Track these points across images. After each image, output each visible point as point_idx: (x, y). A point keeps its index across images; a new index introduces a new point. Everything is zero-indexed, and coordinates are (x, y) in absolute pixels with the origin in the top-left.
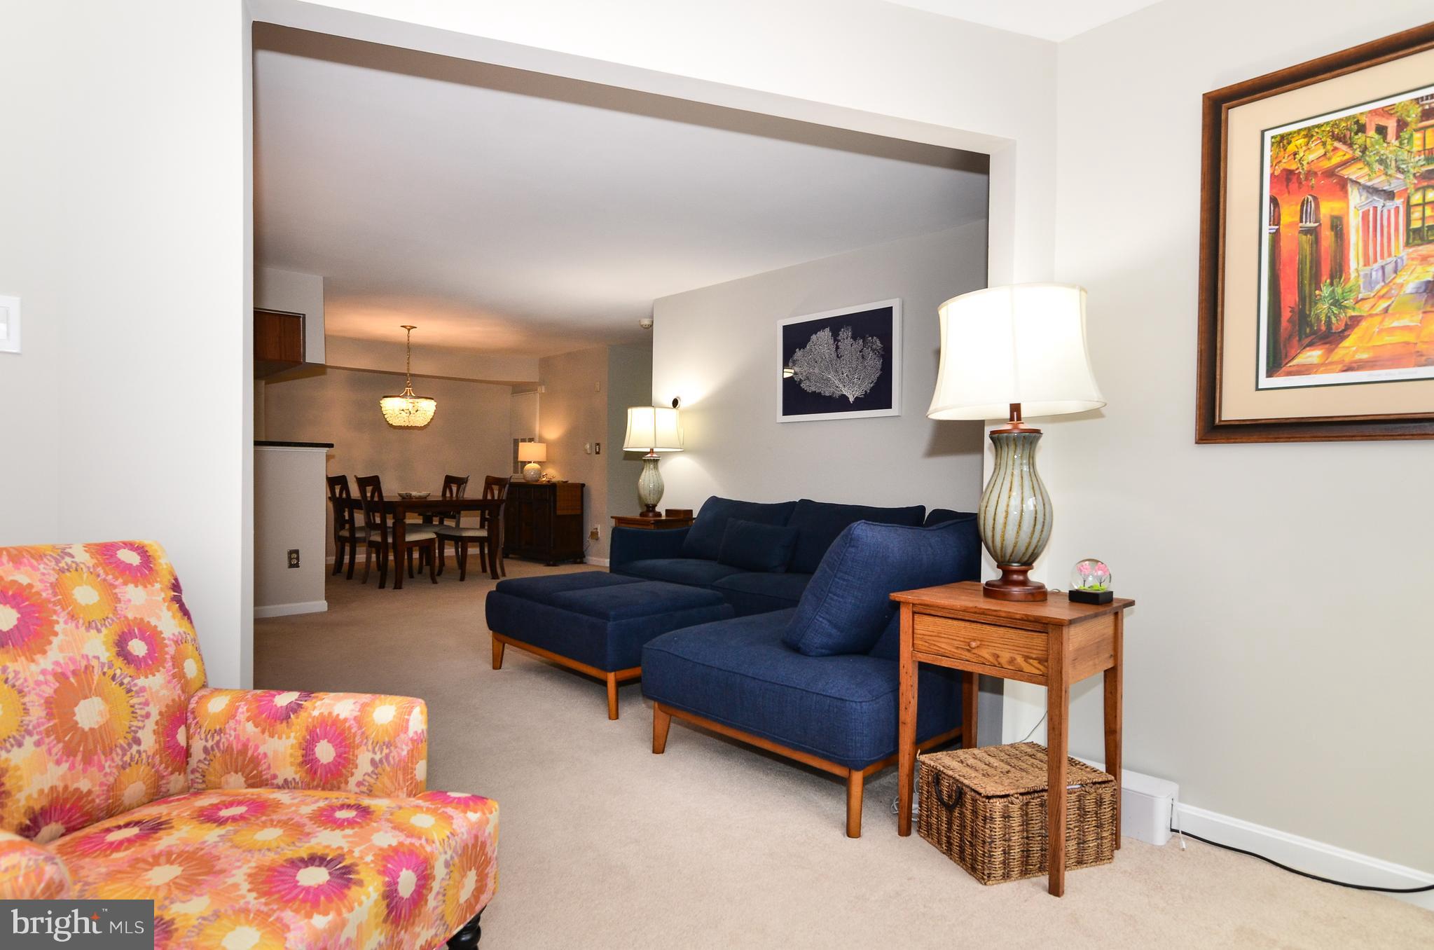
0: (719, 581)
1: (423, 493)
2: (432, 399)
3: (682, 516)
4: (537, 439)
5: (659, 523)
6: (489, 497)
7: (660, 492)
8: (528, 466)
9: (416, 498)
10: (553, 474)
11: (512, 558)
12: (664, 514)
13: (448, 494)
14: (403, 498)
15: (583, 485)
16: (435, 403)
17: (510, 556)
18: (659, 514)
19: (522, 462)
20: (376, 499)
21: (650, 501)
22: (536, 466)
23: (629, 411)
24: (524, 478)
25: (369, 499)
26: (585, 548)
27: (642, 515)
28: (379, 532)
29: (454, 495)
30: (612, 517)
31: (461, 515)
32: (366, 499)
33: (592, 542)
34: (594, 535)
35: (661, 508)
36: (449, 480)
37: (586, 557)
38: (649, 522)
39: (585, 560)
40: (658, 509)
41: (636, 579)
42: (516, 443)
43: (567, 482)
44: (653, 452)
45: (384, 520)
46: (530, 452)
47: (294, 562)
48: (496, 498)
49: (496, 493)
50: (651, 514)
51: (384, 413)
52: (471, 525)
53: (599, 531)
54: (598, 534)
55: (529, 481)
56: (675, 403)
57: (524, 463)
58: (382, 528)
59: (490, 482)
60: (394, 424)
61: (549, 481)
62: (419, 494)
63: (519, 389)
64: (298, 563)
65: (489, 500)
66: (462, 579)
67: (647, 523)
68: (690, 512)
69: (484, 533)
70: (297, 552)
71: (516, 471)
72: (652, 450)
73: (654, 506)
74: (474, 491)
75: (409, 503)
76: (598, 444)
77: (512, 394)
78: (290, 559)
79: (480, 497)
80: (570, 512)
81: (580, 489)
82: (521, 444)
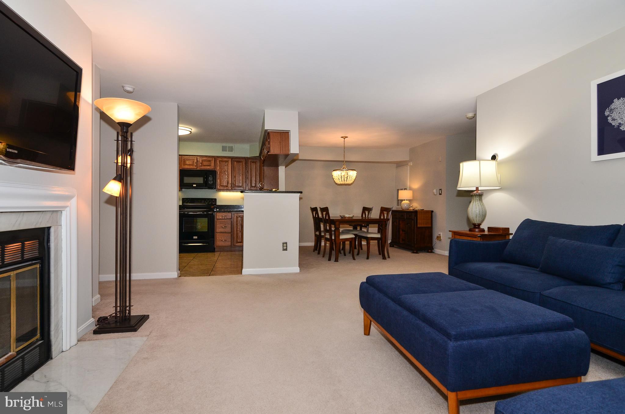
0: (548, 291)
1: (351, 216)
2: (355, 170)
3: (501, 232)
4: (408, 188)
5: (483, 237)
6: (382, 218)
7: (484, 216)
8: (403, 202)
9: (348, 218)
10: (416, 206)
11: (395, 247)
12: (486, 229)
13: (364, 216)
14: (342, 218)
15: (432, 211)
16: (356, 172)
17: (395, 246)
18: (483, 230)
19: (401, 200)
20: (327, 218)
21: (476, 221)
22: (408, 202)
23: (461, 164)
24: (401, 208)
25: (325, 218)
26: (433, 244)
27: (470, 230)
28: (329, 234)
29: (367, 216)
30: (450, 231)
31: (369, 227)
32: (324, 218)
33: (438, 242)
34: (439, 238)
35: (485, 226)
36: (365, 209)
37: (434, 249)
38: (477, 235)
39: (433, 251)
40: (482, 227)
41: (472, 285)
42: (398, 190)
43: (423, 210)
44: (478, 190)
45: (330, 228)
46: (405, 195)
47: (285, 248)
48: (385, 218)
49: (386, 215)
50: (477, 230)
51: (334, 178)
52: (373, 232)
53: (441, 236)
54: (441, 237)
55: (403, 210)
56: (494, 158)
57: (402, 200)
58: (330, 231)
59: (383, 210)
60: (338, 183)
61: (414, 209)
62: (349, 216)
63: (400, 165)
64: (287, 248)
65: (382, 219)
66: (368, 258)
67: (475, 236)
68: (508, 229)
69: (379, 236)
70: (286, 243)
71: (398, 204)
72: (477, 188)
73: (479, 225)
74: (375, 214)
75: (344, 221)
76: (441, 190)
77: (396, 168)
78: (283, 246)
79: (378, 217)
80: (425, 226)
81: (430, 214)
82: (400, 191)
